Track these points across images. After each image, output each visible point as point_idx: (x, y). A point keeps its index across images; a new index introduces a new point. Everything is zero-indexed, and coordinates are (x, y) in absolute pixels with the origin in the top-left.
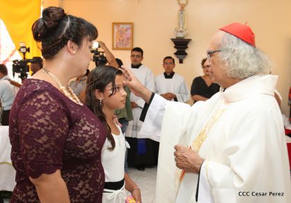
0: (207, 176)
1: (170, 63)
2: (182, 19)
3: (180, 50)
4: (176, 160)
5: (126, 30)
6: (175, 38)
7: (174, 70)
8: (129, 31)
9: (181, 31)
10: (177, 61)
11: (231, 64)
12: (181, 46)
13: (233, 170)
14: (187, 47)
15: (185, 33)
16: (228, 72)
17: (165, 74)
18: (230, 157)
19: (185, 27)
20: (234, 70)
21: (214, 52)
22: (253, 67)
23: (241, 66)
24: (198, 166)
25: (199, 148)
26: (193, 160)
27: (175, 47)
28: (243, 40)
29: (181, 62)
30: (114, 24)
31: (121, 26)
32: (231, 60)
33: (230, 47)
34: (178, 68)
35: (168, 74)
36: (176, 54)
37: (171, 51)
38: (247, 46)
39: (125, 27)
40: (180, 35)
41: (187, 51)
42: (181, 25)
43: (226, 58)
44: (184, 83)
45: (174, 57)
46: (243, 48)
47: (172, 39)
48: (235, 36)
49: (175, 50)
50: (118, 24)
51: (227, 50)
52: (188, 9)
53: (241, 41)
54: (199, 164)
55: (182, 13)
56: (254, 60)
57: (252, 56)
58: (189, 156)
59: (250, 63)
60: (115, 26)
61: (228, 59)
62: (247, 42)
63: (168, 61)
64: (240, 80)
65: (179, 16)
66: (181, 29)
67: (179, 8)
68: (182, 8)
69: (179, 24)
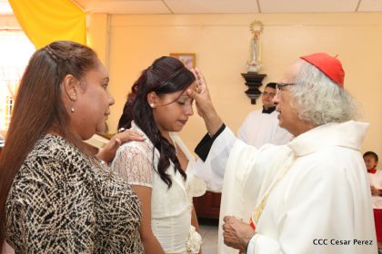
2: (255, 49)
3: (252, 88)
6: (246, 73)
9: (254, 65)
11: (306, 103)
14: (261, 85)
15: (258, 67)
16: (301, 113)
19: (259, 59)
20: (309, 112)
22: (335, 111)
23: (319, 108)
27: (246, 84)
31: (181, 57)
32: (307, 98)
33: (308, 81)
37: (241, 88)
38: (331, 85)
40: (253, 69)
42: (254, 58)
43: (300, 94)
46: (326, 85)
47: (243, 75)
48: (318, 68)
49: (247, 88)
51: (303, 84)
52: (262, 38)
53: (324, 76)
55: (255, 43)
56: (338, 101)
57: (335, 97)
59: (332, 104)
61: (303, 96)
64: (316, 126)
65: (252, 46)
66: (254, 62)
67: (252, 36)
68: (256, 36)
69: (252, 55)
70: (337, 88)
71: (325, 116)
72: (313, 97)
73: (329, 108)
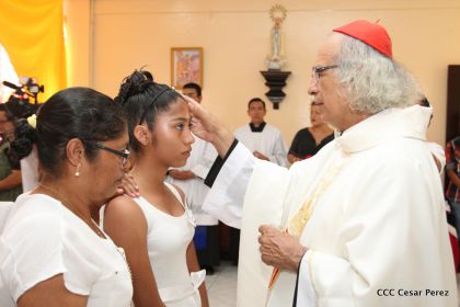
0: (311, 276)
1: (260, 109)
2: (277, 40)
3: (274, 88)
4: (261, 250)
5: (193, 58)
6: (266, 70)
7: (266, 119)
8: (197, 61)
9: (276, 60)
10: (269, 105)
11: (356, 88)
12: (276, 82)
13: (352, 267)
14: (285, 85)
15: (281, 63)
16: (352, 102)
17: (252, 125)
18: (348, 244)
19: (282, 53)
20: (362, 99)
21: (326, 68)
23: (374, 92)
24: (296, 260)
25: (301, 231)
26: (288, 250)
27: (267, 84)
29: (276, 106)
30: (173, 49)
31: (185, 53)
32: (356, 82)
34: (270, 115)
35: (257, 126)
36: (268, 95)
37: (261, 90)
39: (191, 54)
40: (275, 66)
41: (285, 90)
42: (276, 51)
43: (349, 78)
44: (280, 139)
45: (265, 99)
47: (262, 73)
48: (362, 41)
49: (267, 90)
50: (180, 50)
51: (350, 66)
52: (284, 26)
53: (371, 51)
54: (298, 256)
55: (277, 32)
56: (395, 81)
58: (283, 244)
59: (389, 87)
60: (175, 53)
61: (352, 80)
62: (381, 53)
63: (256, 104)
65: (272, 37)
66: (275, 56)
68: (277, 24)
69: (273, 49)
70: (391, 64)
71: (383, 102)
72: (364, 81)
73: (386, 91)
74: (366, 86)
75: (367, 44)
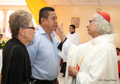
4: (68, 72)
21: (92, 21)
28: (106, 19)
30: (72, 18)
31: (75, 19)
33: (100, 20)
59: (107, 28)
71: (105, 32)
74: (101, 27)
75: (104, 17)
